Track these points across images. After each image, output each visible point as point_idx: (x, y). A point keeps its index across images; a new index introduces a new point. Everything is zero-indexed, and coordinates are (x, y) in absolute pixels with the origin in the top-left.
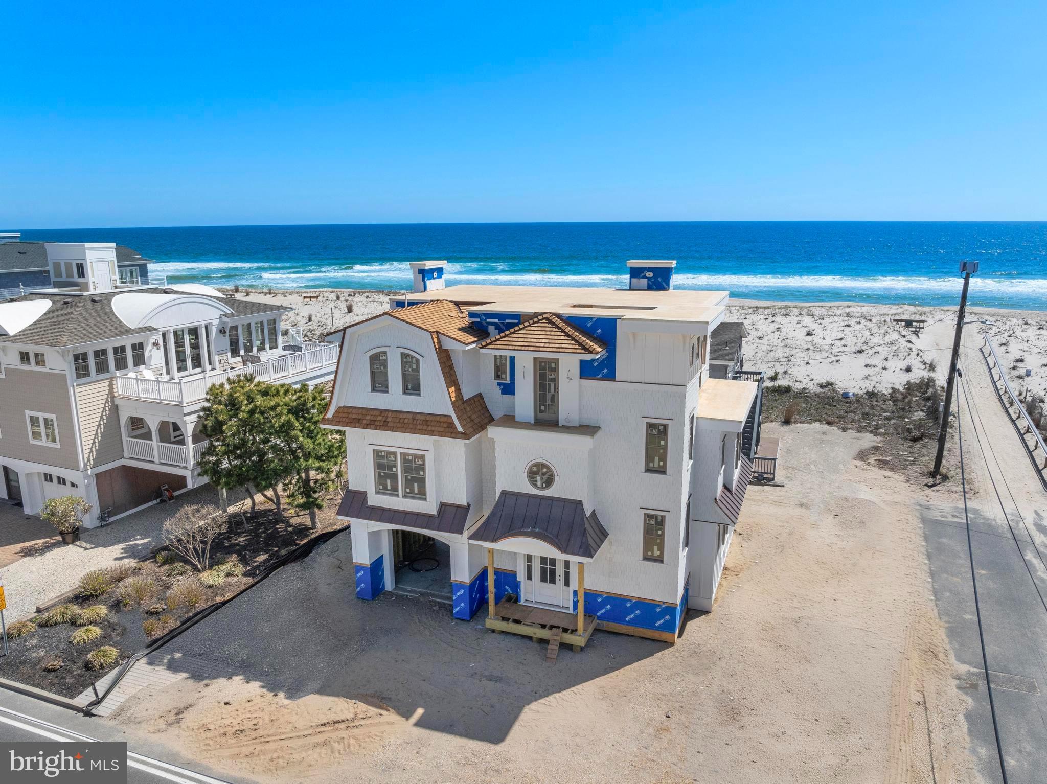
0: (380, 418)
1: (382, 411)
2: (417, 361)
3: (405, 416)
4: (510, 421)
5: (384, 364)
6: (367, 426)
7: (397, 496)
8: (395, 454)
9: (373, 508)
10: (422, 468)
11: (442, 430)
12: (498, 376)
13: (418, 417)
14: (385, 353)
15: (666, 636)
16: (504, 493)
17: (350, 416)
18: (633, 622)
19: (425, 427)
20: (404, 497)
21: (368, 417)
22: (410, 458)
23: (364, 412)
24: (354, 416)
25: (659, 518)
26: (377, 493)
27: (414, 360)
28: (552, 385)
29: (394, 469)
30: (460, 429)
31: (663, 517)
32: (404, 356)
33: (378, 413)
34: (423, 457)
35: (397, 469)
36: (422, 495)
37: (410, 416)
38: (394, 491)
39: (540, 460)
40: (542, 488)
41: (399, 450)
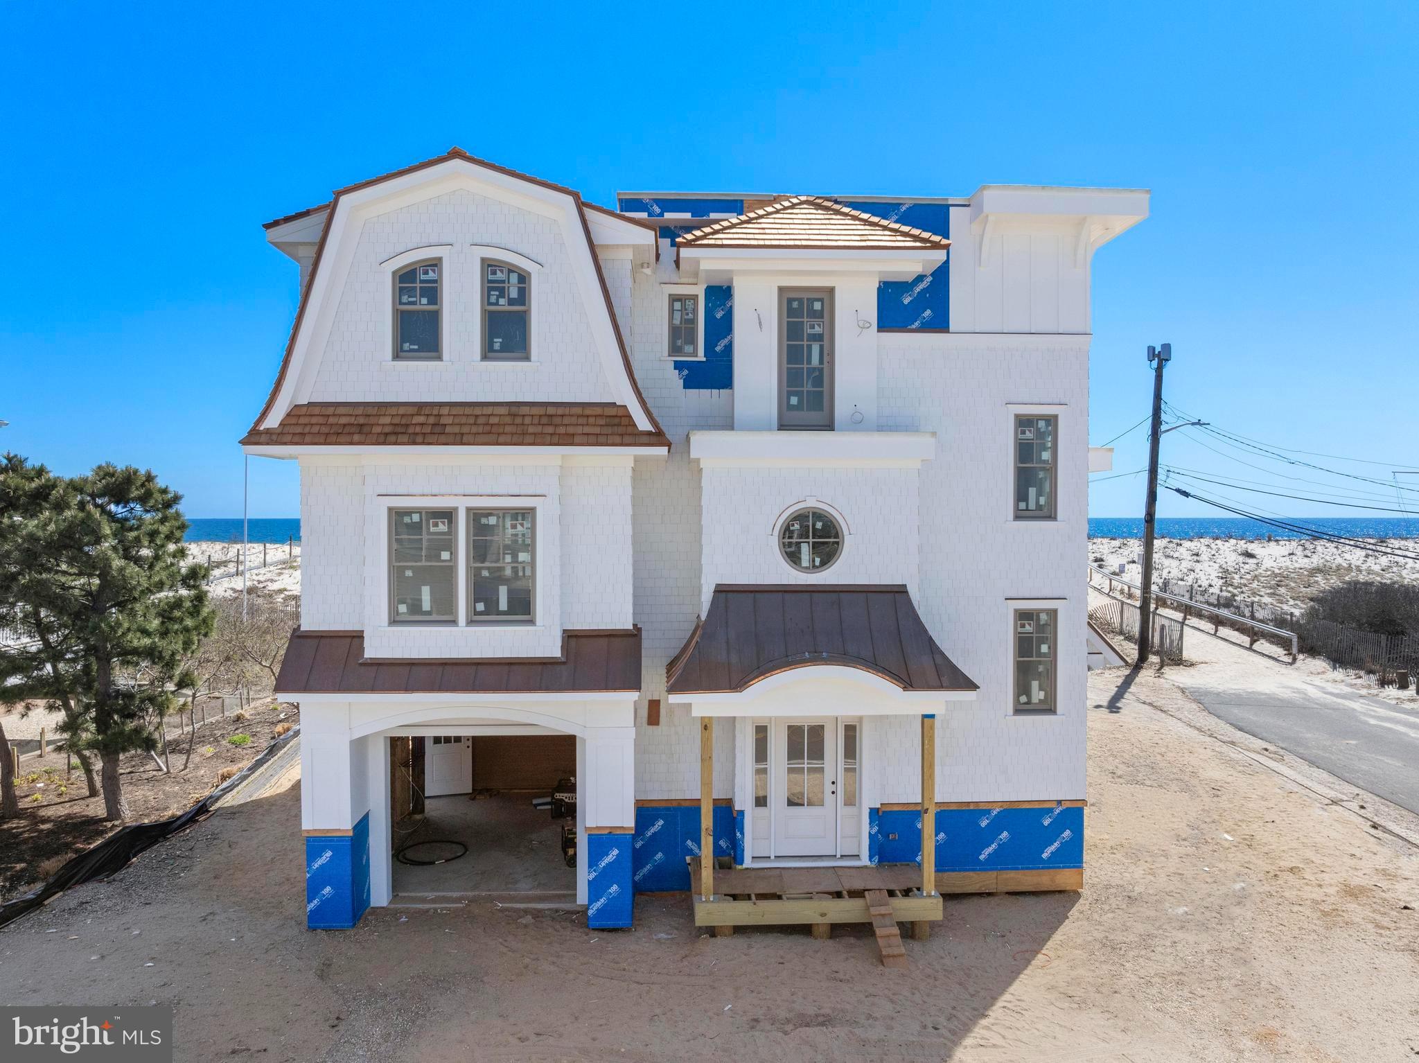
0: (419, 419)
1: (420, 406)
2: (524, 278)
3: (490, 410)
5: (433, 293)
6: (385, 438)
7: (454, 622)
8: (450, 514)
9: (379, 664)
12: (674, 349)
13: (526, 410)
14: (435, 264)
15: (1064, 878)
16: (722, 591)
17: (333, 421)
18: (996, 862)
19: (550, 430)
20: (470, 622)
21: (385, 420)
22: (493, 519)
23: (372, 410)
24: (343, 420)
25: (1043, 617)
26: (394, 621)
27: (514, 278)
28: (816, 348)
29: (445, 555)
30: (641, 427)
31: (1053, 613)
32: (488, 265)
33: (411, 410)
34: (526, 514)
35: (454, 555)
36: (522, 608)
37: (501, 410)
38: (444, 614)
39: (810, 504)
40: (814, 568)
41: (462, 505)
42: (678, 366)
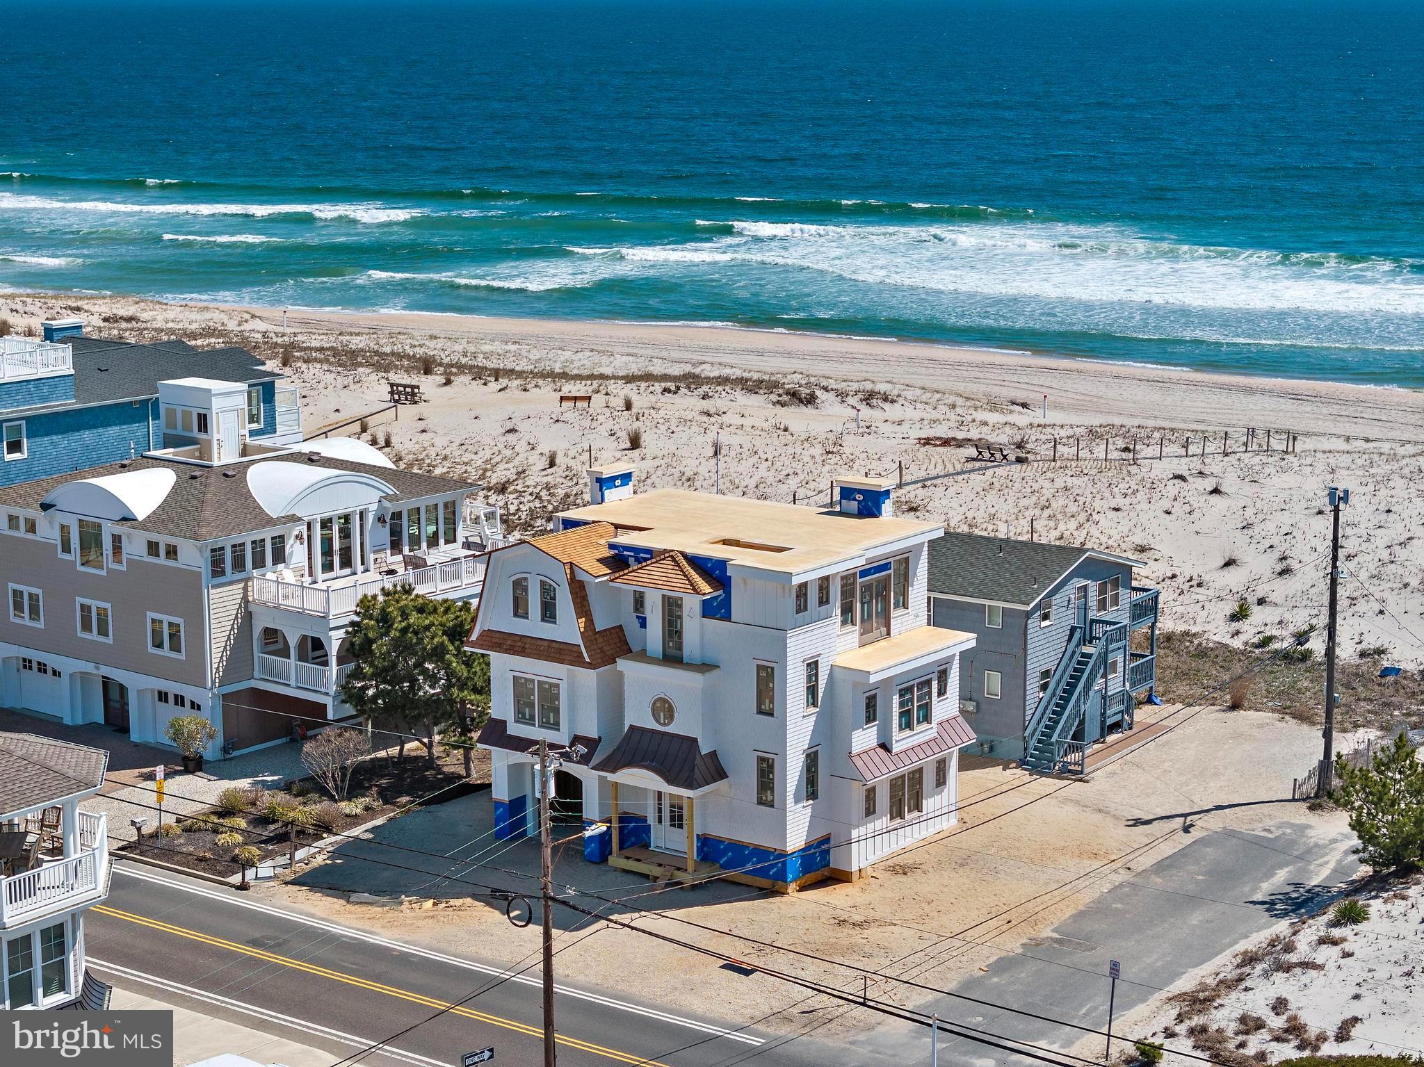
0: (519, 644)
1: (521, 638)
2: (555, 589)
3: (542, 643)
4: (643, 656)
5: (525, 589)
6: (506, 651)
7: (534, 725)
8: (533, 681)
9: (511, 737)
10: (557, 697)
11: (572, 659)
13: (554, 645)
14: (526, 579)
16: (632, 728)
17: (493, 640)
19: (557, 656)
20: (540, 727)
21: (509, 642)
22: (547, 686)
23: (506, 637)
24: (496, 640)
25: (769, 762)
26: (516, 721)
27: (552, 590)
28: (679, 621)
29: (532, 698)
30: (587, 659)
31: (773, 761)
32: (542, 583)
33: (518, 638)
34: (557, 686)
35: (534, 698)
36: (556, 726)
37: (546, 644)
38: (531, 721)
39: (662, 696)
40: (664, 725)
41: (536, 678)
42: (638, 617)
